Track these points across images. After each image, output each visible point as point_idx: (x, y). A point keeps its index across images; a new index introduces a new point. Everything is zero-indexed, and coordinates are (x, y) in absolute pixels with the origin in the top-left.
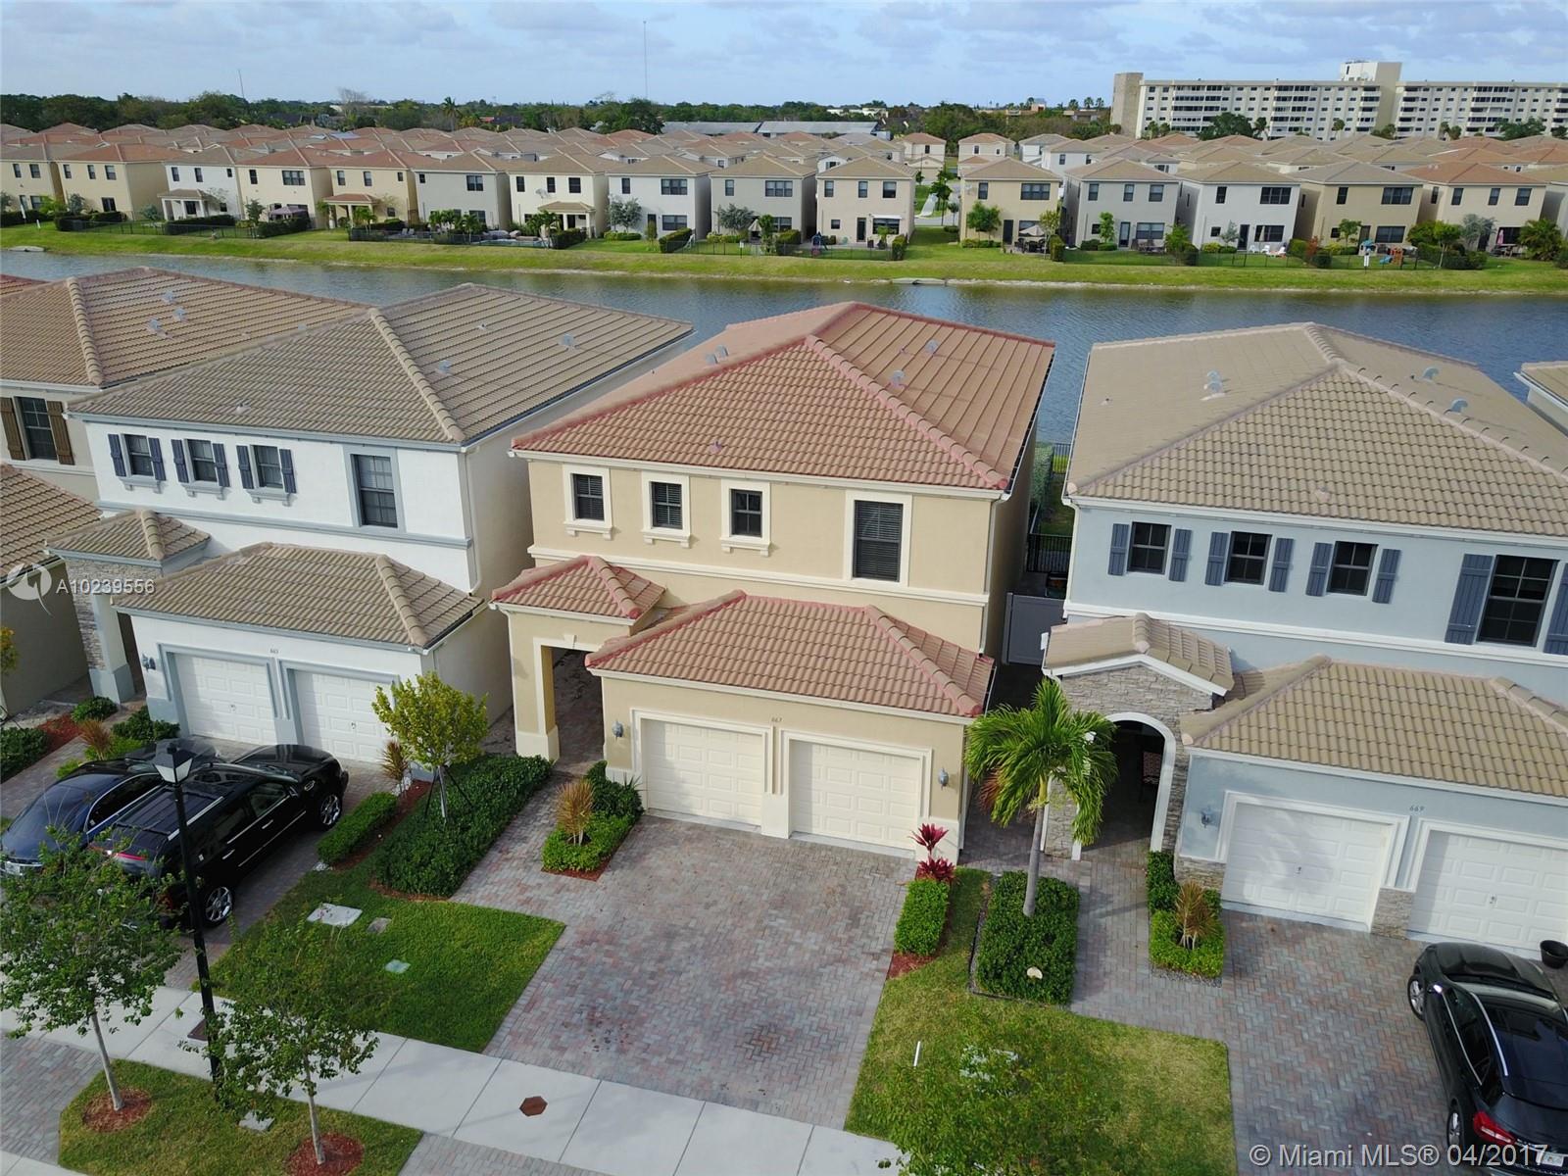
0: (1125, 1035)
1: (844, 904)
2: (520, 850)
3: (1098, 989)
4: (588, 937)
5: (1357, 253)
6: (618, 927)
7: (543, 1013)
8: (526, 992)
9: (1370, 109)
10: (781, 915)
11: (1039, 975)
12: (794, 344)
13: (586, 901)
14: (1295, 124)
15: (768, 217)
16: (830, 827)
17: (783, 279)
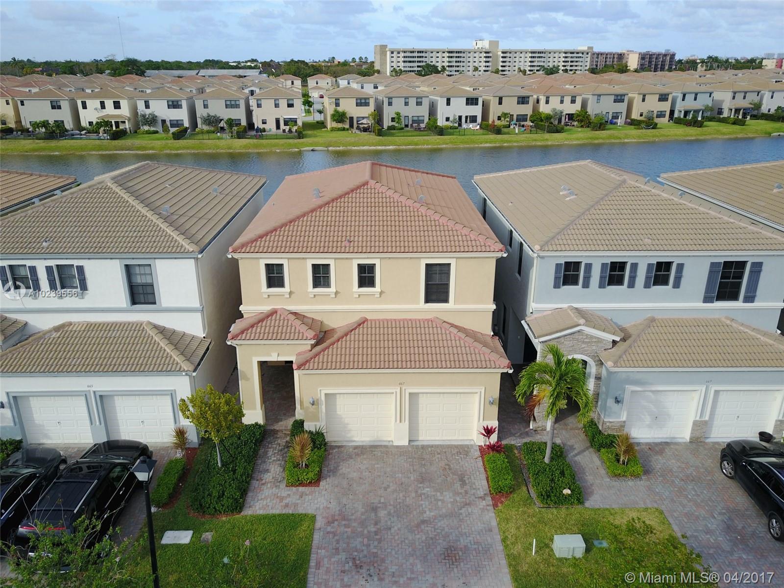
0: (616, 513)
1: (454, 474)
2: (268, 477)
3: (592, 493)
4: (330, 519)
5: (510, 127)
6: (344, 510)
7: (327, 568)
8: (312, 558)
9: (488, 62)
10: (425, 486)
11: (569, 492)
12: (364, 185)
13: (319, 499)
14: (457, 69)
15: (230, 119)
16: (429, 435)
17: (244, 151)
